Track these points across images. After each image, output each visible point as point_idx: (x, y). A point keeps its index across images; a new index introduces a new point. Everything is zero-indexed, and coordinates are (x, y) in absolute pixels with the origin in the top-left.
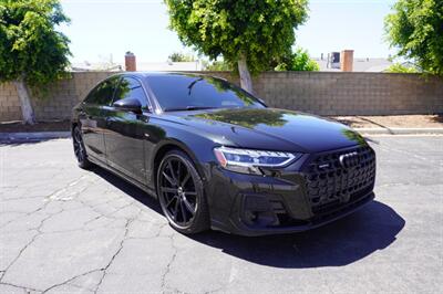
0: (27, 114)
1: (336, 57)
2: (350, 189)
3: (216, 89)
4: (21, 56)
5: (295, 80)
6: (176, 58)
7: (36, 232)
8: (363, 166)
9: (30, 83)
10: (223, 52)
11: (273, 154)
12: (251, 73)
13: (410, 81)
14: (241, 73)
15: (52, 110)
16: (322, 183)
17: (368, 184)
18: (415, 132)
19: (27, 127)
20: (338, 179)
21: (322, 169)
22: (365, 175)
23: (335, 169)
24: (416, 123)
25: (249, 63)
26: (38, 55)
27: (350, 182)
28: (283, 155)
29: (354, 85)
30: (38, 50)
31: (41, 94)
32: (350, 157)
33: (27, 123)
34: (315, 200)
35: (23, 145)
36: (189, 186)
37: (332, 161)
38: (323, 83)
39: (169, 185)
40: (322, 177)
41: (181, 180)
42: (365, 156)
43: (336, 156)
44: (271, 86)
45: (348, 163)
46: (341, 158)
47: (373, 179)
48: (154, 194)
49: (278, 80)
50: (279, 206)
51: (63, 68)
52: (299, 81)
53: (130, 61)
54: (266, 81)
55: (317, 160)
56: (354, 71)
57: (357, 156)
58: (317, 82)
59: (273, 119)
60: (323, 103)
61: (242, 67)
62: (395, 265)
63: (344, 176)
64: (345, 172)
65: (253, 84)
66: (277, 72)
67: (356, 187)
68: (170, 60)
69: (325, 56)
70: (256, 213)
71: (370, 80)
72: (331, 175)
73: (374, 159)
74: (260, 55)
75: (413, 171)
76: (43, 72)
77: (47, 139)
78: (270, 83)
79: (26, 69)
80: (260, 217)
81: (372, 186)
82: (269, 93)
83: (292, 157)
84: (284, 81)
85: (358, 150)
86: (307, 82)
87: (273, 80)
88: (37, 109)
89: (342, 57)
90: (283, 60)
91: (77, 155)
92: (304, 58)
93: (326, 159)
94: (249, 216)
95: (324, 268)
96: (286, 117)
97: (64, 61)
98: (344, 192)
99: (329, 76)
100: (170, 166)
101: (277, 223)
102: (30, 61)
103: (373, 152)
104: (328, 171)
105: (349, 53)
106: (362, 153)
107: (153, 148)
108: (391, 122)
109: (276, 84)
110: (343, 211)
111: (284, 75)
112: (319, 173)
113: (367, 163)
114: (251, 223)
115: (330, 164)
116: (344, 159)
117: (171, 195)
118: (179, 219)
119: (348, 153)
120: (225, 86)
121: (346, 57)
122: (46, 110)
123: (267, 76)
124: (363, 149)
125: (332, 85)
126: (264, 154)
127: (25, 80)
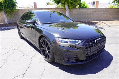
0: (6, 21)
1: (94, 3)
2: (98, 50)
3: (58, 15)
4: (2, 4)
5: (82, 11)
6: (48, 4)
7: (5, 61)
8: (102, 42)
9: (6, 12)
10: (61, 3)
11: (74, 40)
12: (69, 9)
13: (115, 11)
14: (66, 9)
15: (13, 20)
16: (89, 49)
17: (103, 47)
18: (116, 26)
19: (6, 25)
20: (94, 47)
21: (89, 45)
22: (102, 45)
23: (94, 44)
24: (116, 23)
25: (68, 6)
26: (8, 4)
27: (98, 47)
28: (77, 41)
29: (99, 12)
30: (8, 3)
31: (9, 16)
32: (98, 40)
33: (7, 24)
34: (87, 54)
35: (5, 31)
36: (49, 49)
37: (93, 42)
38: (90, 11)
39: (43, 47)
40: (89, 47)
41: (46, 46)
42: (103, 39)
43: (94, 40)
44: (75, 12)
45: (97, 42)
46: (96, 41)
47: (105, 45)
48: (39, 49)
49: (77, 11)
50: (76, 56)
51: (15, 8)
52: (83, 10)
53: (35, 5)
54: (73, 11)
55: (88, 42)
56: (99, 7)
57: (101, 40)
58: (88, 11)
59: (75, 26)
60: (90, 17)
61: (66, 7)
62: (110, 74)
63: (96, 46)
64: (96, 45)
65: (70, 12)
66: (77, 8)
67: (99, 49)
68: (46, 4)
69: (91, 3)
70: (69, 59)
71: (104, 10)
72: (92, 46)
73: (105, 39)
74: (72, 3)
75: (115, 39)
76: (9, 9)
77: (12, 29)
78: (74, 11)
79: (5, 8)
80: (70, 60)
81: (104, 48)
82: (74, 14)
83: (80, 41)
84: (79, 11)
85: (101, 38)
86: (85, 11)
87: (75, 11)
88: (9, 20)
89: (95, 3)
90: (78, 4)
91: (19, 34)
92: (84, 4)
93: (91, 41)
94: (66, 59)
95: (89, 75)
96: (79, 25)
97: (15, 6)
98: (96, 51)
99: (92, 9)
100: (43, 42)
101: (75, 61)
102: (5, 6)
103: (105, 37)
104: (91, 45)
105: (98, 2)
106: (102, 38)
107: (39, 35)
108: (109, 23)
109: (76, 12)
110: (95, 56)
111: (79, 9)
112: (89, 46)
113: (103, 41)
114: (67, 61)
115: (92, 43)
116: (97, 41)
117: (44, 50)
118: (46, 57)
119: (97, 39)
120: (61, 14)
121: (96, 3)
122: (12, 20)
123: (74, 9)
124: (102, 37)
125: (92, 12)
126: (71, 40)
127: (5, 12)
